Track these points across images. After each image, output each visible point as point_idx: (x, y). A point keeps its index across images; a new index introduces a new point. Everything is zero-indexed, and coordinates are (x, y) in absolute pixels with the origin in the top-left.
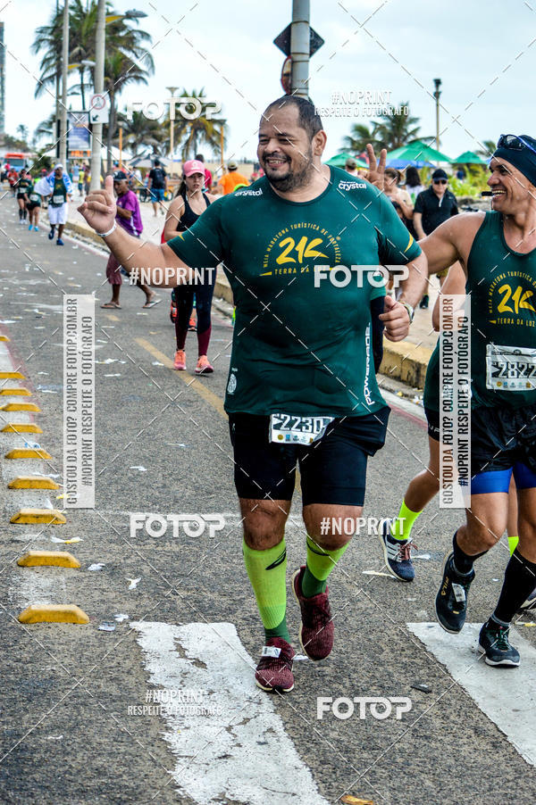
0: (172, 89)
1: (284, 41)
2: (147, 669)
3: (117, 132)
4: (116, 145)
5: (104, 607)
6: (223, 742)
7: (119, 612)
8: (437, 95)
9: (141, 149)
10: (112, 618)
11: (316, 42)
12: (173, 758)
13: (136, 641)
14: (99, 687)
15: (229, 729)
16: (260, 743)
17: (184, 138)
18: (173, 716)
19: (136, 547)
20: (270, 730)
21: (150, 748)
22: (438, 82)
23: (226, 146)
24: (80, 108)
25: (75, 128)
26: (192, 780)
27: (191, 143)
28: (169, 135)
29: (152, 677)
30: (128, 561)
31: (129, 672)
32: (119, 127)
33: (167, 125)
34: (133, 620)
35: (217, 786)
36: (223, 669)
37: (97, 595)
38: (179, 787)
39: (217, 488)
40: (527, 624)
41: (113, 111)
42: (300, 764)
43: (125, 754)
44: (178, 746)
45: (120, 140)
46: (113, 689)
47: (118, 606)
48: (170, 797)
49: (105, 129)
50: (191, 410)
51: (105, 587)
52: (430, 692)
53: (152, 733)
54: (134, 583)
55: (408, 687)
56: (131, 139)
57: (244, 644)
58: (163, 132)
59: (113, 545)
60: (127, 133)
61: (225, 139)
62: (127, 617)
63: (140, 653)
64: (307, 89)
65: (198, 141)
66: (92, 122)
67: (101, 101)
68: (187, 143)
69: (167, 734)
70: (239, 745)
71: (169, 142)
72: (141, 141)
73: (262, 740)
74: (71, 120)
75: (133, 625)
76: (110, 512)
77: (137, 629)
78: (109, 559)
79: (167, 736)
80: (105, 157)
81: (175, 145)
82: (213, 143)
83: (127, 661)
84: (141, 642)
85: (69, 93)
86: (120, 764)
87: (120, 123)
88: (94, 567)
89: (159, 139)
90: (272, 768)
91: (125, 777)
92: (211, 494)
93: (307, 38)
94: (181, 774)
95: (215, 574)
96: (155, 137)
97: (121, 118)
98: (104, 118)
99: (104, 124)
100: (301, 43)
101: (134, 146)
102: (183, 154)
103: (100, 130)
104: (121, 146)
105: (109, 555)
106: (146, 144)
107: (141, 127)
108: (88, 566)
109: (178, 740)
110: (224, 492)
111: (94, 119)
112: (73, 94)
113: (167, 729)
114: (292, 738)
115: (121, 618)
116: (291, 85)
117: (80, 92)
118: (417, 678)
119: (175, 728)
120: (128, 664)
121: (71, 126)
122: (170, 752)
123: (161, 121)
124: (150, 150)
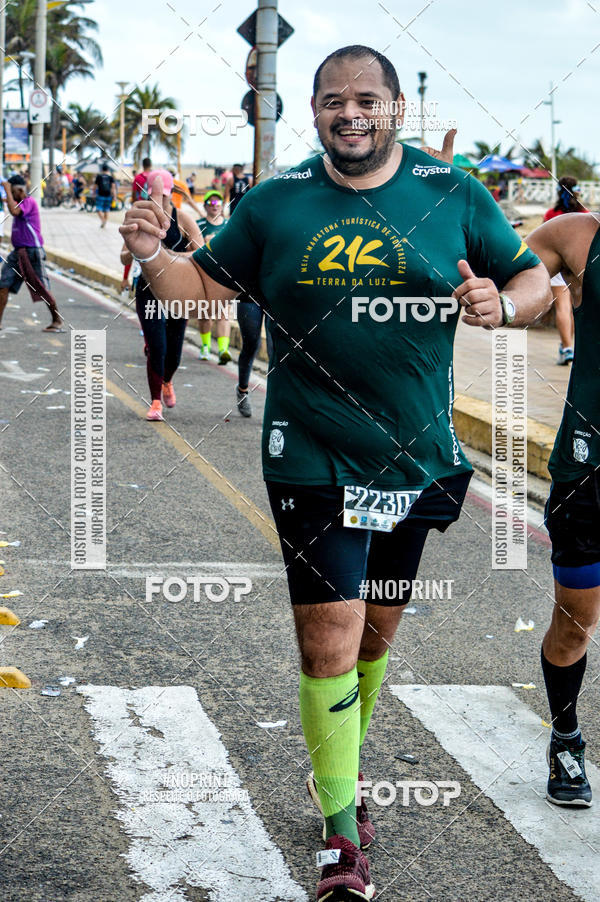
0: (122, 85)
1: (249, 30)
2: (96, 739)
3: (61, 132)
4: (59, 148)
5: (47, 669)
6: (182, 820)
7: (64, 675)
8: (422, 90)
9: (87, 152)
10: (57, 681)
11: (285, 31)
12: (126, 839)
13: (83, 708)
14: (42, 759)
15: (189, 806)
16: (224, 822)
17: (136, 139)
18: (127, 792)
19: (83, 601)
20: (236, 807)
21: (101, 829)
22: (423, 76)
23: (183, 149)
24: (18, 106)
25: (12, 128)
26: (147, 864)
27: (144, 145)
28: (118, 136)
29: (102, 748)
30: (75, 617)
31: (76, 743)
32: (62, 127)
33: (117, 125)
34: (80, 683)
35: (177, 871)
36: (182, 739)
37: (39, 656)
38: (133, 872)
39: (174, 534)
40: (525, 686)
41: (55, 109)
42: (269, 845)
43: (72, 835)
44: (132, 825)
45: (64, 142)
46: (59, 762)
47: (63, 668)
48: (123, 884)
49: (47, 130)
50: (144, 446)
51: (48, 646)
52: (417, 763)
53: (103, 811)
54: (81, 642)
55: (392, 758)
56: (76, 141)
57: (206, 710)
58: (111, 132)
59: (57, 599)
60: (71, 134)
61: (182, 140)
62: (73, 680)
63: (88, 721)
64: (275, 83)
65: (151, 143)
66: (32, 122)
67: (42, 97)
68: (140, 145)
69: (120, 813)
70: (201, 824)
71: (118, 144)
72: (87, 143)
73: (227, 818)
74: (8, 120)
75: (80, 689)
76: (54, 562)
77: (85, 694)
78: (54, 615)
79: (119, 814)
80: (46, 161)
81: (126, 148)
82: (169, 145)
83: (74, 730)
84: (90, 709)
85: (6, 88)
86: (67, 846)
87: (64, 123)
88: (36, 624)
89: (108, 140)
90: (238, 850)
91: (72, 861)
92: (167, 540)
93: (275, 26)
94: (135, 856)
95: (172, 632)
96: (103, 138)
97: (64, 117)
98: (45, 117)
99: (45, 125)
100: (268, 31)
101: (79, 149)
102: (135, 158)
103: (40, 130)
104: (65, 148)
105: (52, 611)
106: (93, 146)
107: (88, 127)
108: (29, 623)
109: (132, 819)
110: (182, 539)
111: (34, 118)
112: (10, 89)
113: (120, 806)
114: (261, 816)
115: (67, 681)
116: (257, 79)
117: (18, 87)
118: (402, 748)
119: (129, 805)
120: (75, 733)
121: (8, 126)
122: (122, 833)
123: (110, 121)
124: (97, 154)
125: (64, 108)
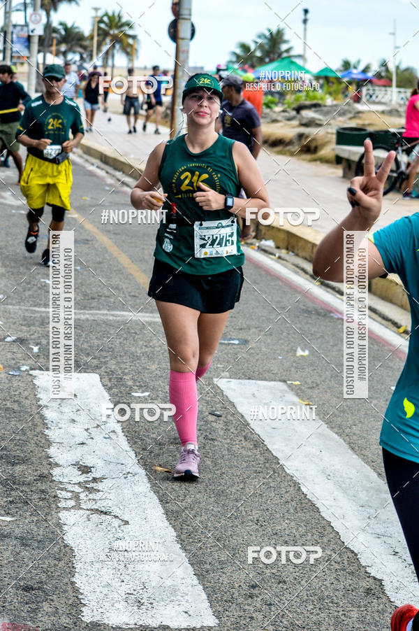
0: (96, 9)
2: (38, 396)
3: (52, 41)
4: (51, 52)
5: (13, 362)
6: (81, 436)
7: (23, 365)
8: (305, 21)
9: (70, 56)
10: (19, 368)
12: (49, 443)
13: (32, 381)
14: (6, 405)
15: (87, 430)
16: (105, 438)
17: (105, 48)
18: (52, 422)
19: (38, 329)
20: (113, 431)
21: (36, 438)
22: (306, 11)
23: (137, 57)
24: (23, 22)
25: (18, 37)
26: (59, 454)
27: (110, 53)
28: (92, 46)
29: (41, 401)
30: (33, 337)
31: (26, 398)
32: (53, 38)
33: (92, 38)
34: (31, 369)
35: (75, 458)
36: (88, 399)
37: (9, 355)
38: (50, 458)
39: (99, 296)
40: (294, 383)
41: (48, 27)
42: (129, 449)
43: (19, 440)
44: (53, 437)
45: (54, 48)
46: (16, 407)
47: (23, 362)
48: (45, 462)
49: (41, 39)
50: (87, 246)
51: (15, 350)
52: (221, 416)
53: (38, 430)
54: (36, 349)
55: (207, 413)
56: (63, 48)
57: (104, 386)
58: (86, 43)
59: (23, 327)
60: (59, 43)
61: (136, 50)
62: (28, 368)
63: (34, 387)
65: (115, 52)
66: (31, 34)
67: (38, 18)
68: (107, 53)
69: (47, 431)
70: (92, 438)
71: (92, 51)
72: (70, 50)
73: (107, 436)
74: (15, 31)
75: (31, 372)
76: (23, 308)
77: (34, 375)
78: (21, 335)
79: (47, 432)
80: (41, 61)
81: (97, 54)
82: (128, 54)
83: (26, 392)
84: (35, 382)
85: (14, 9)
86: (16, 445)
87: (54, 35)
88: (8, 339)
89: (85, 48)
90: (111, 451)
91: (18, 452)
92: (94, 299)
94: (52, 451)
95: (90, 346)
96: (81, 46)
97: (55, 31)
98: (39, 31)
99: (40, 37)
101: (65, 54)
102: (103, 61)
103: (35, 41)
104: (54, 52)
105: (19, 333)
106: (74, 52)
107: (71, 38)
108: (5, 338)
109: (52, 434)
110: (103, 298)
111: (32, 31)
112: (18, 10)
113: (47, 428)
114: (127, 436)
115: (24, 368)
116: (179, 12)
117: (23, 8)
118: (214, 409)
119: (52, 428)
120: (26, 393)
121: (14, 36)
122: (47, 440)
123: (87, 33)
124: (77, 57)
125: (55, 24)
